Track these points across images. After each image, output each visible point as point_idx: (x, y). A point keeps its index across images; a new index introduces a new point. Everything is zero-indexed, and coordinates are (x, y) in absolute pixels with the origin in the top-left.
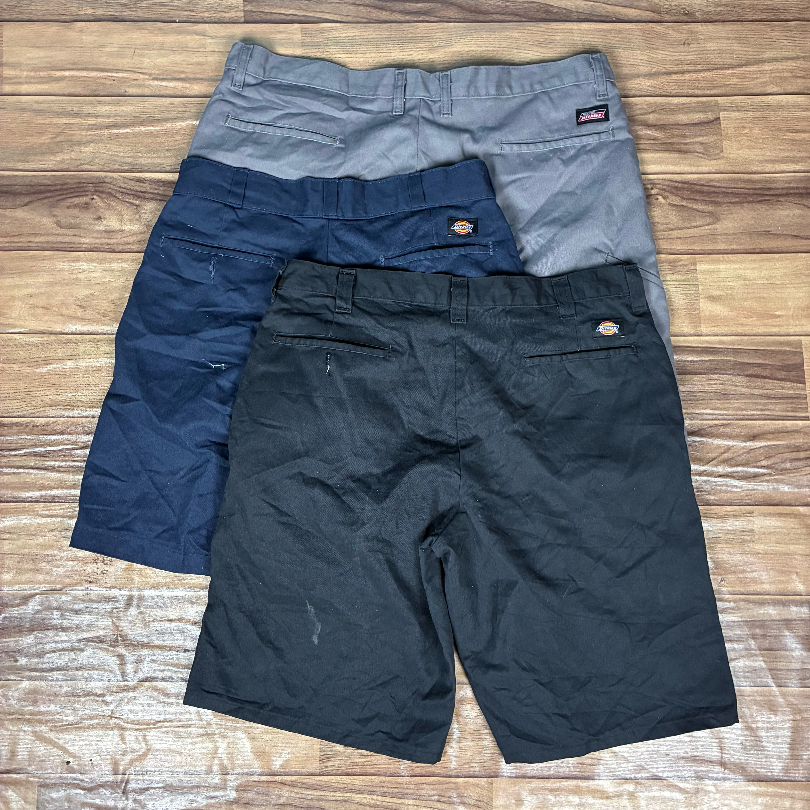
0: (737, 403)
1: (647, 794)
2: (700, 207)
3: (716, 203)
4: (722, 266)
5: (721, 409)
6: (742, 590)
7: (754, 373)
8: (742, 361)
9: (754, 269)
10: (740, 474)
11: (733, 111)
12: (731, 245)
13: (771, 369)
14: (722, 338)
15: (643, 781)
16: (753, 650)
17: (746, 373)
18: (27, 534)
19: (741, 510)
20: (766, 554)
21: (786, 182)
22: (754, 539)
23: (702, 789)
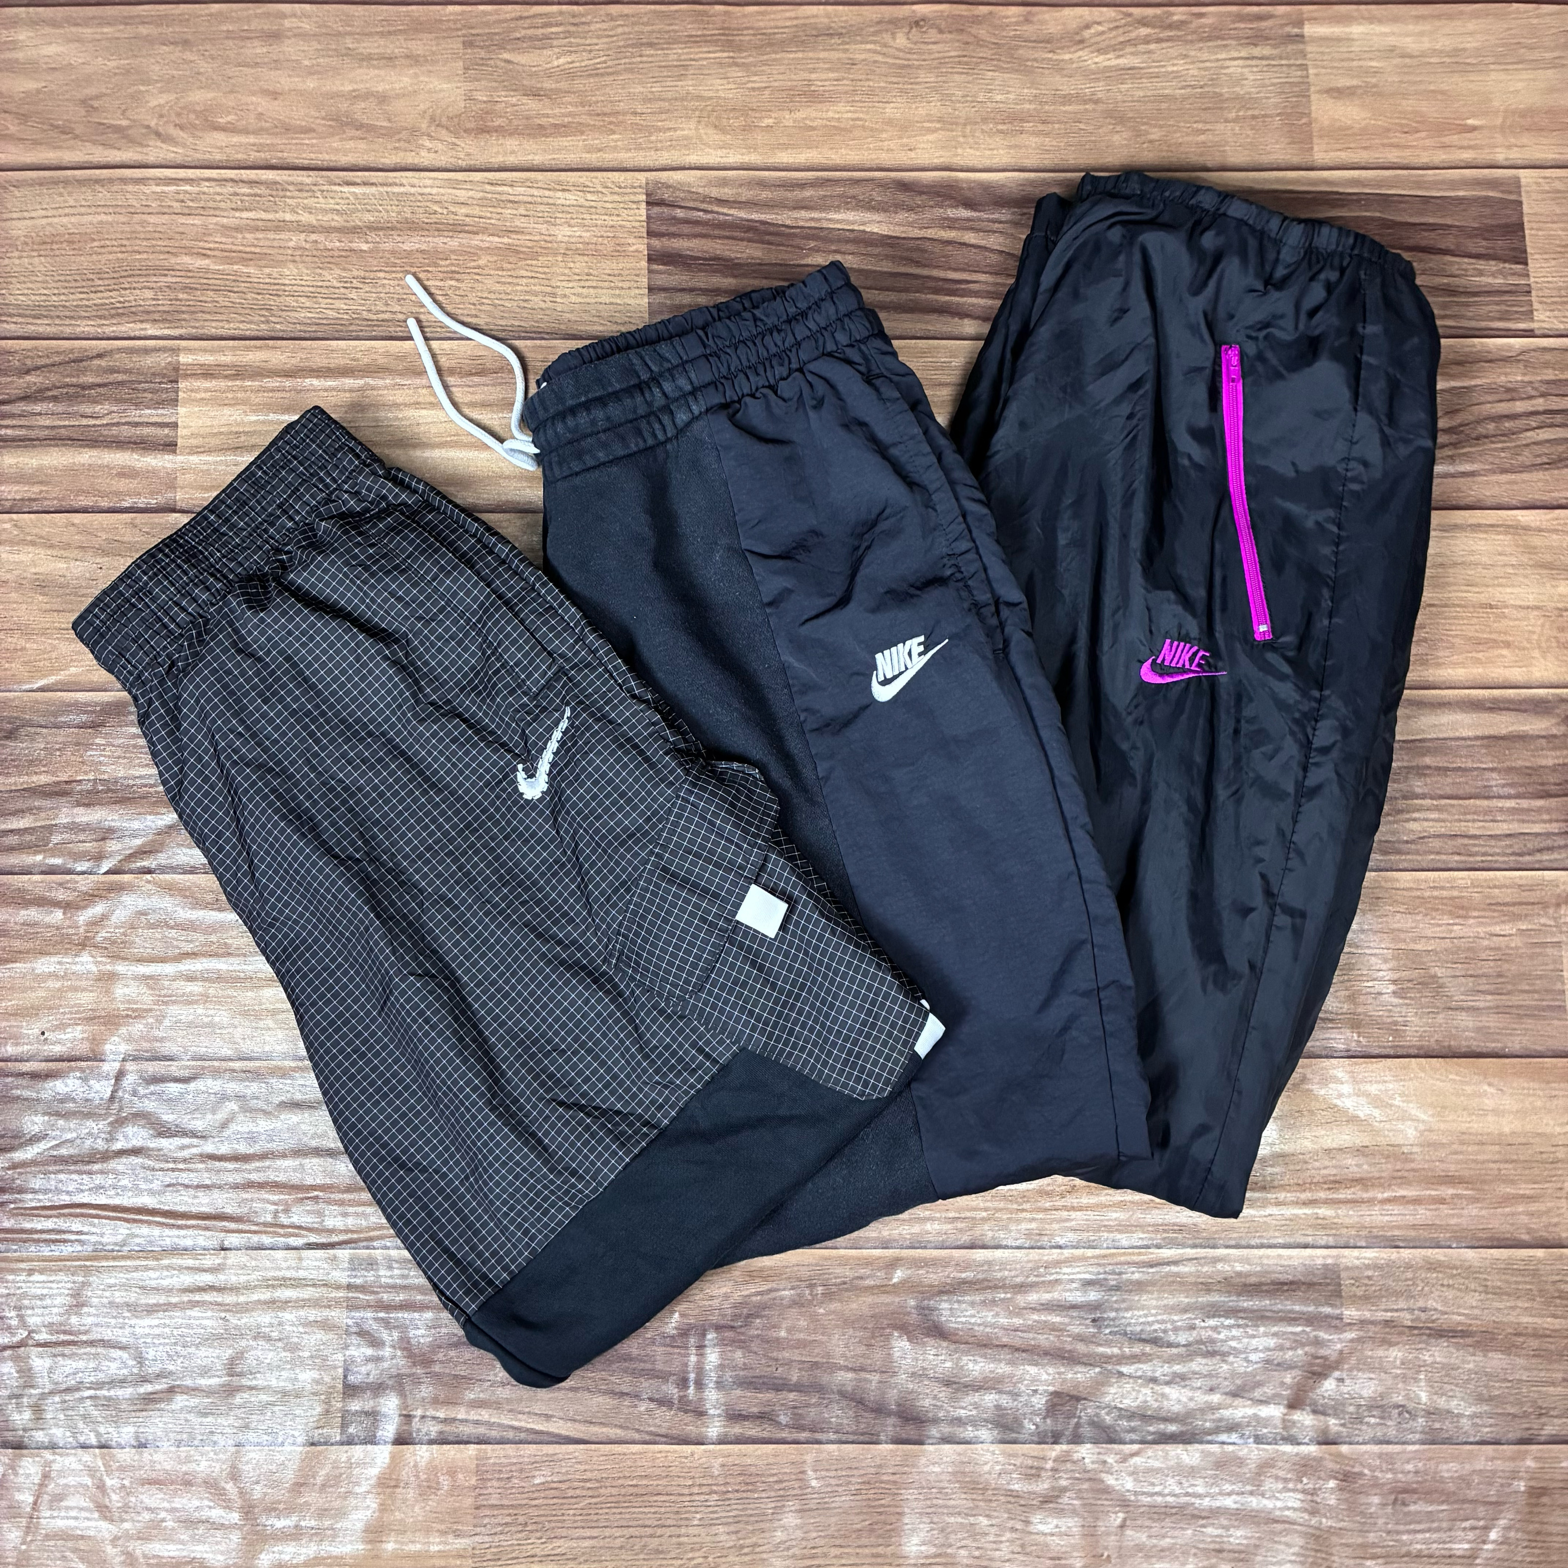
4: (1356, 30)
7: (1422, 243)
8: (1399, 219)
13: (1458, 236)
14: (1357, 173)
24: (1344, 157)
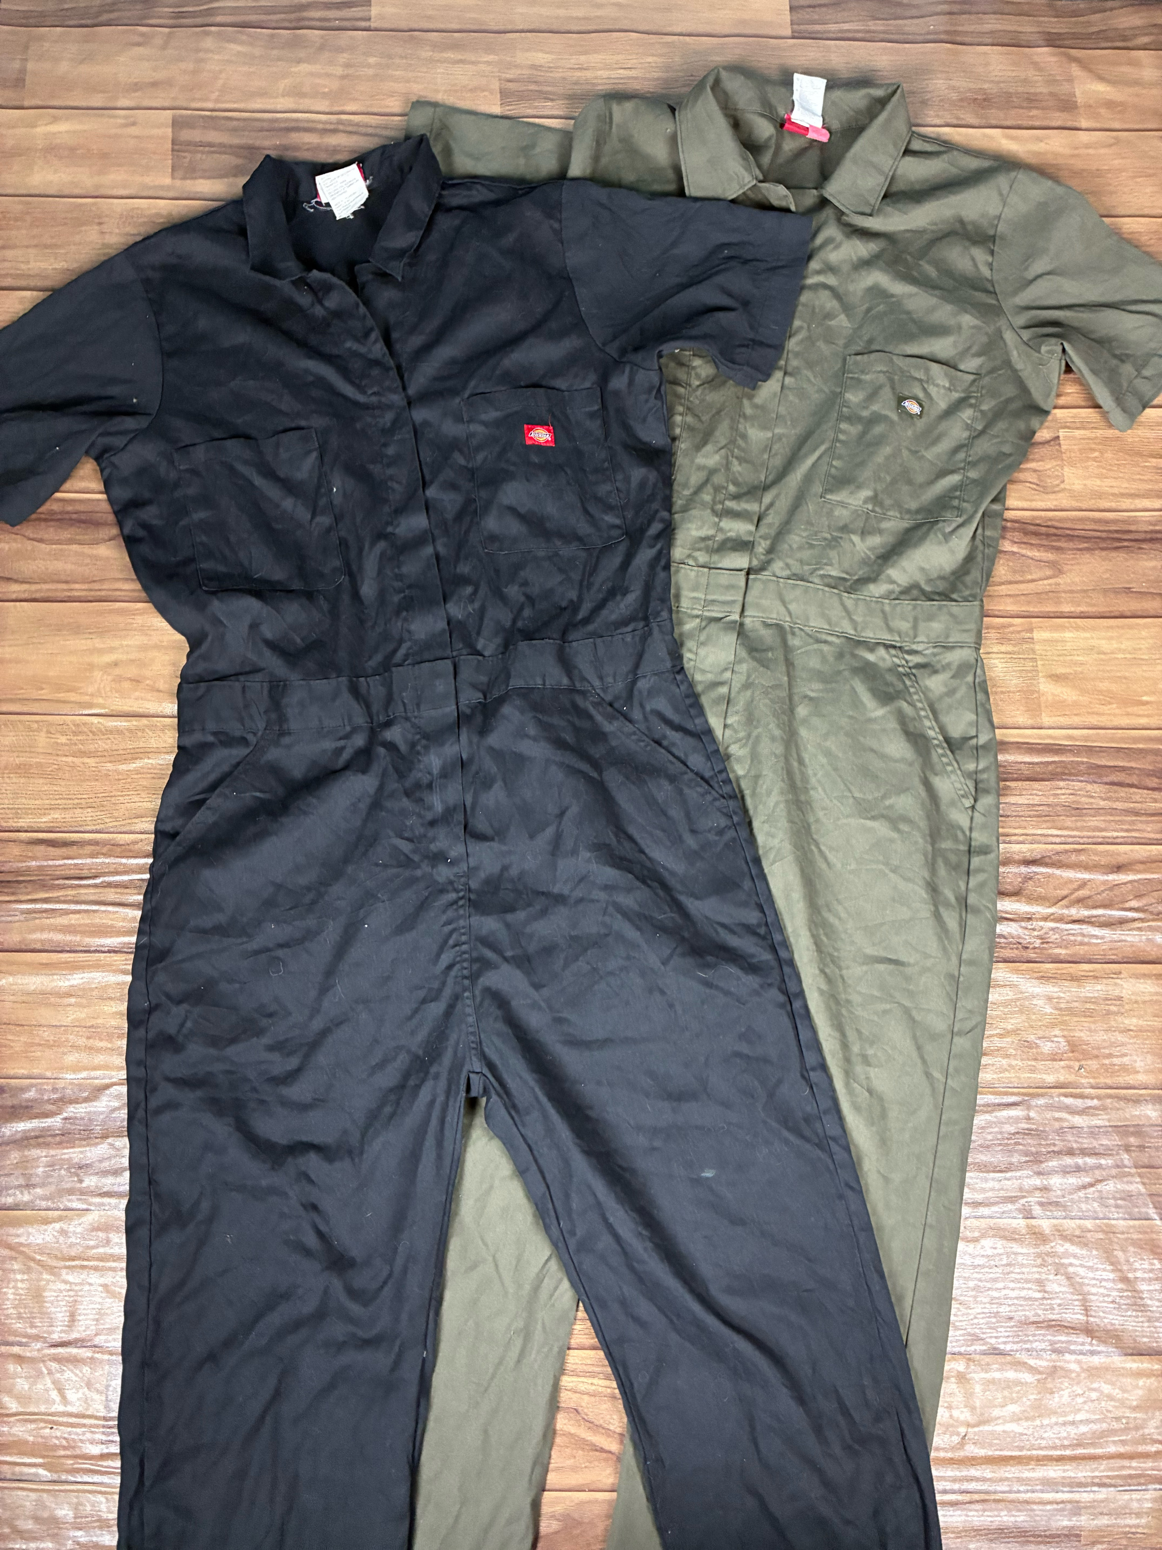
0: (1094, 822)
1: (983, 1375)
2: (1036, 554)
3: (1058, 549)
4: (1068, 635)
5: (1072, 829)
6: (1109, 1081)
7: (1115, 779)
8: (1100, 763)
9: (1111, 638)
10: (1102, 919)
11: (1077, 428)
12: (1079, 605)
13: (1138, 775)
14: (1070, 732)
15: (977, 1357)
16: (1126, 1167)
17: (1105, 779)
18: (102, 998)
19: (1104, 970)
20: (1141, 1031)
21: (1151, 524)
22: (1123, 1010)
23: (1062, 1368)
24: (1063, 721)
